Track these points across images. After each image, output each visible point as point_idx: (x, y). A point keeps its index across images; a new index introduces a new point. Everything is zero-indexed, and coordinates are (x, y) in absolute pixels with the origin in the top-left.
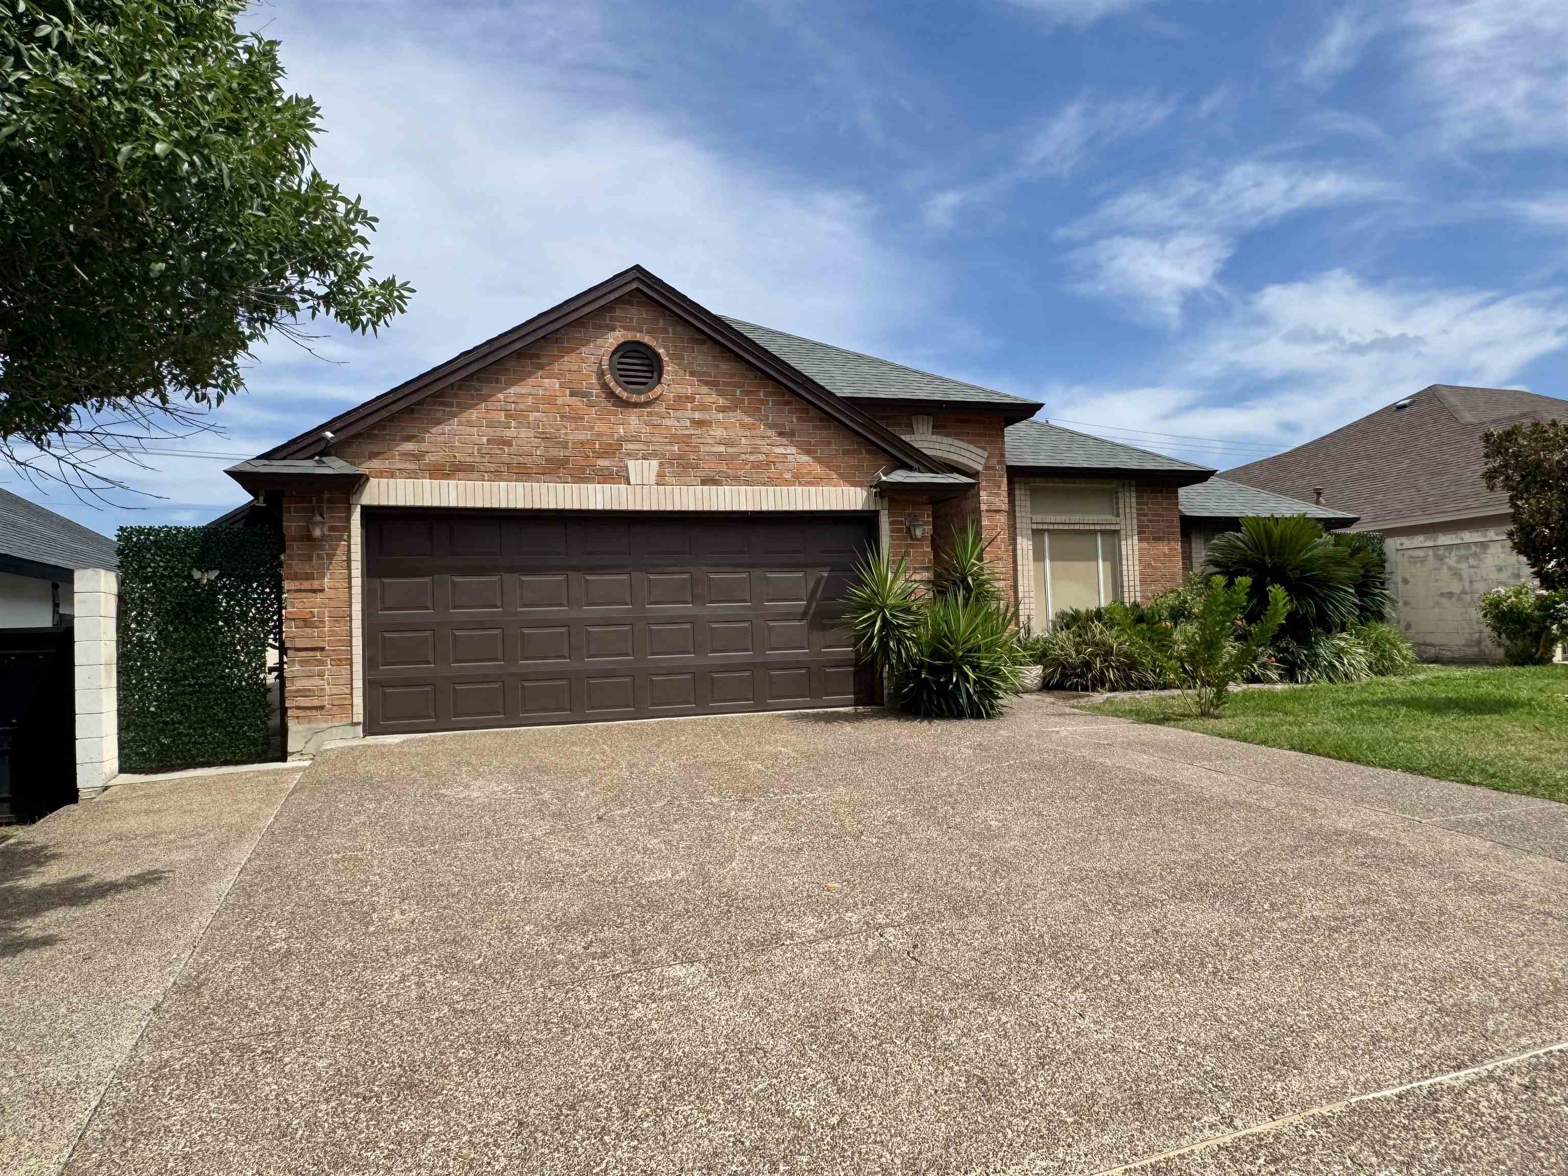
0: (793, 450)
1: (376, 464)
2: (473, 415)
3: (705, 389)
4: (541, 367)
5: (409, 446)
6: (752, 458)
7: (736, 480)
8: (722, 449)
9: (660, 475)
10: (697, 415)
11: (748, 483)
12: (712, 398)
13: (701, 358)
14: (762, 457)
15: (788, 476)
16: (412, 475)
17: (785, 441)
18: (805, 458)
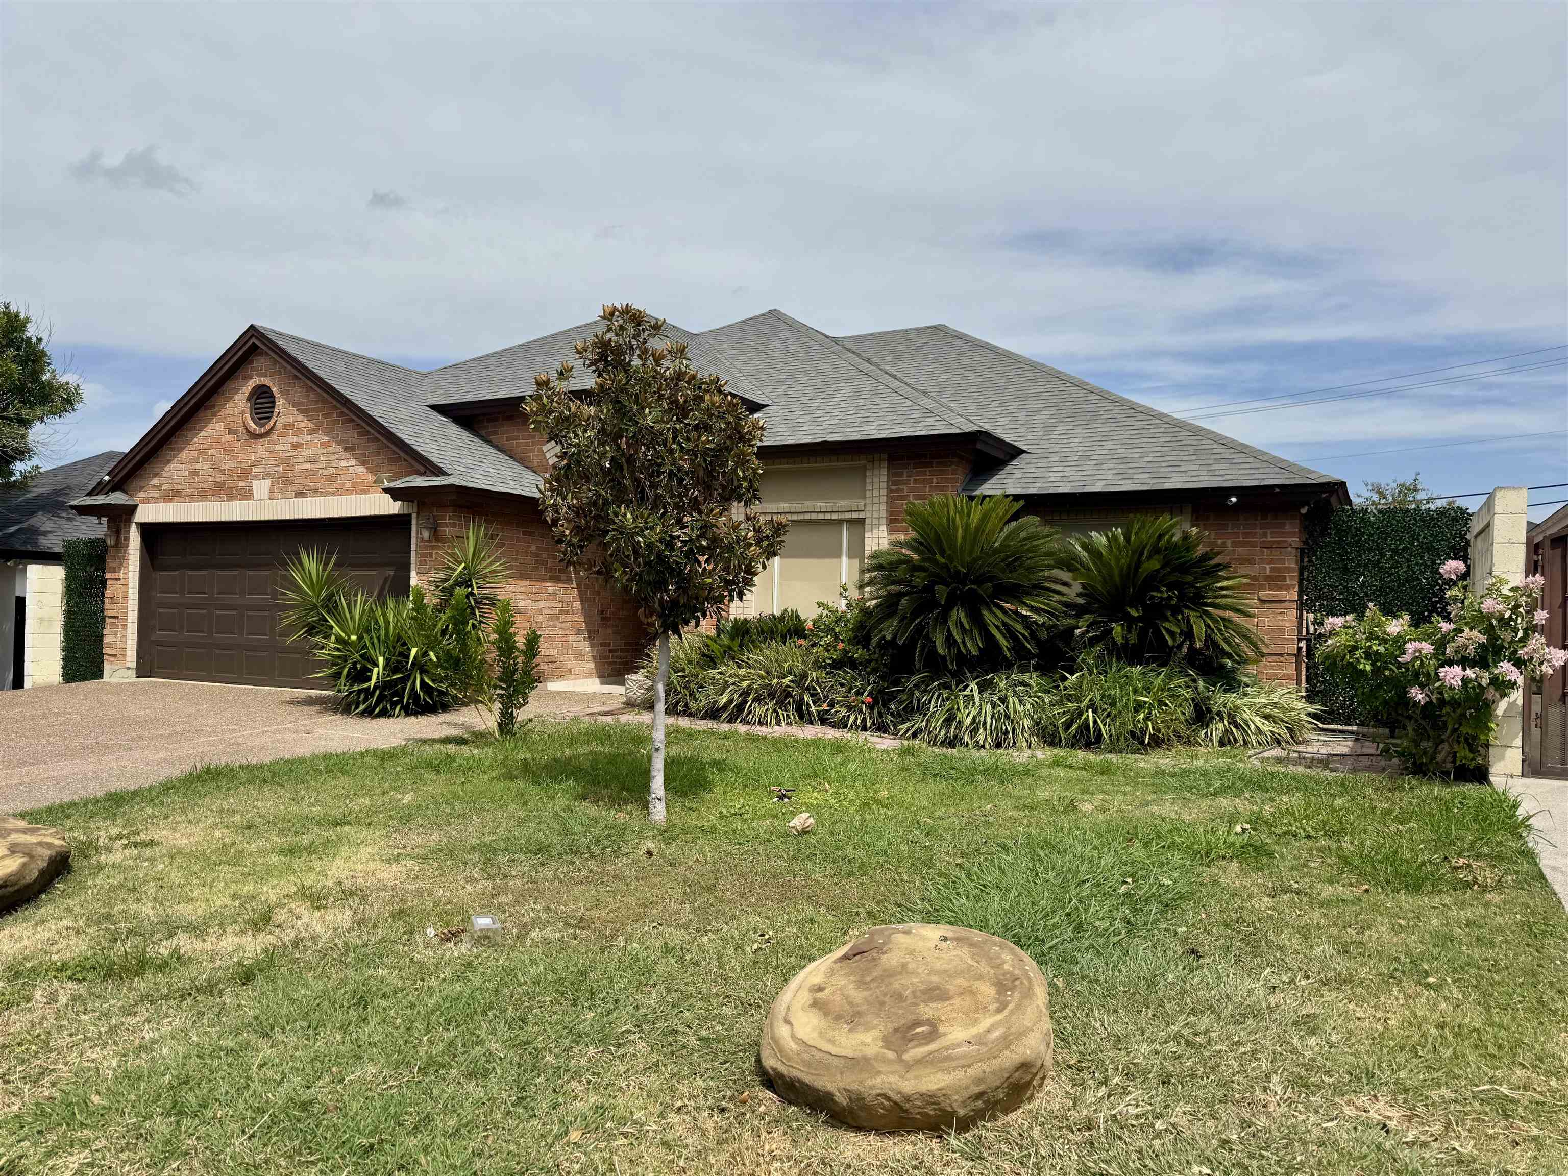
0: (352, 462)
1: (142, 494)
2: (183, 455)
3: (300, 417)
4: (214, 415)
5: (155, 481)
6: (326, 472)
7: (317, 492)
8: (308, 466)
9: (272, 491)
10: (295, 440)
11: (322, 494)
12: (305, 424)
13: (298, 393)
14: (332, 471)
15: (348, 485)
16: (156, 500)
17: (347, 454)
18: (362, 469)
